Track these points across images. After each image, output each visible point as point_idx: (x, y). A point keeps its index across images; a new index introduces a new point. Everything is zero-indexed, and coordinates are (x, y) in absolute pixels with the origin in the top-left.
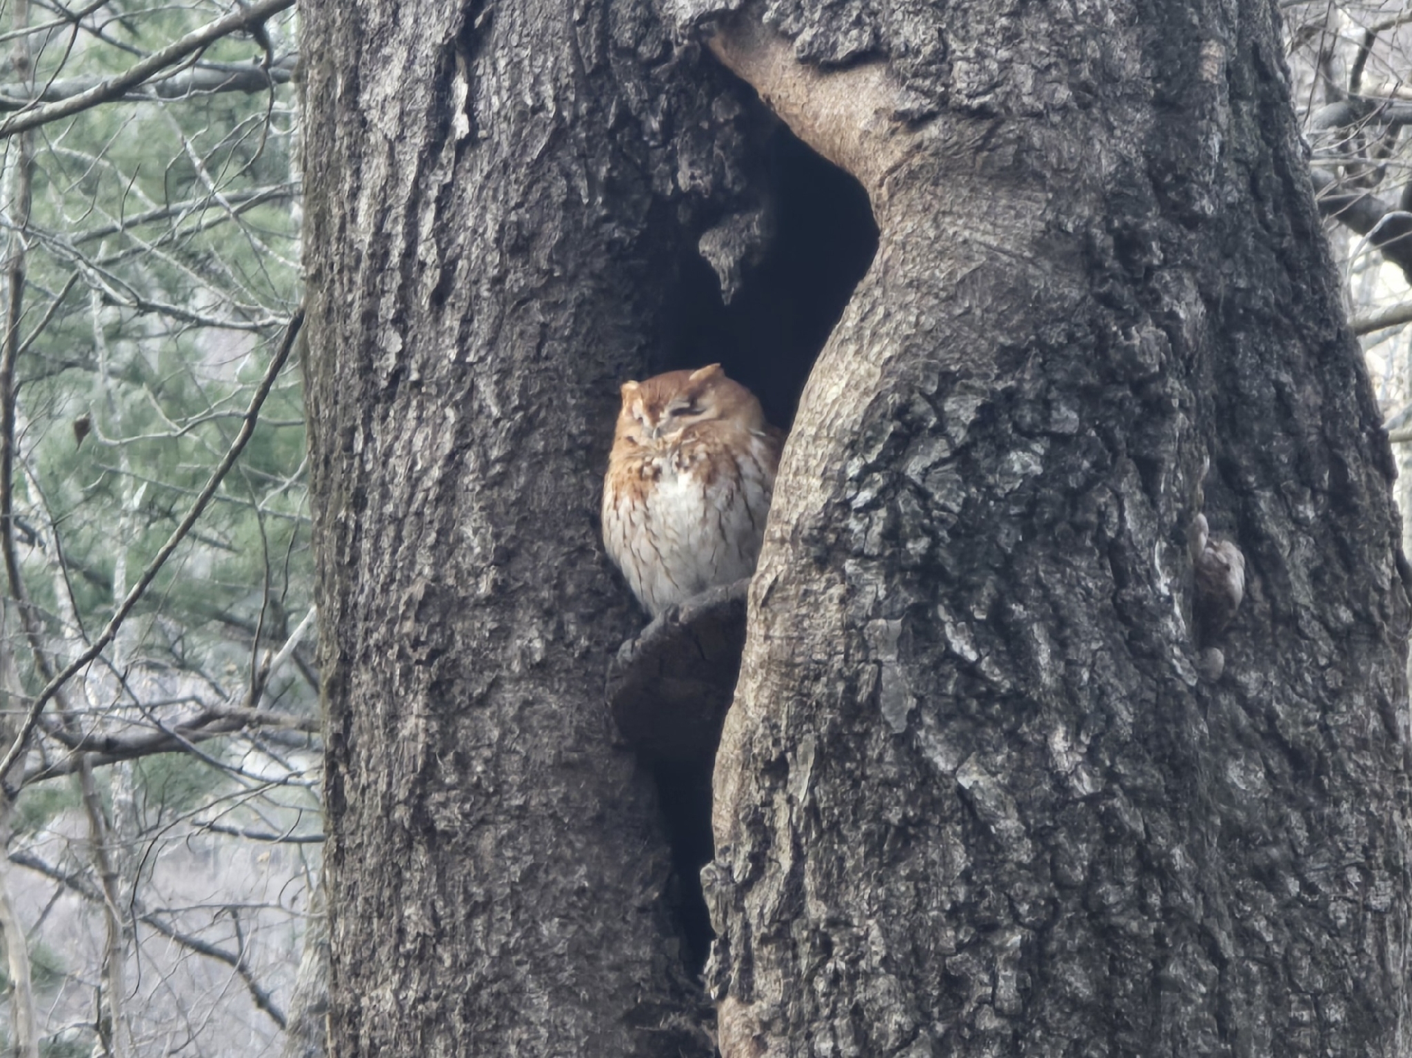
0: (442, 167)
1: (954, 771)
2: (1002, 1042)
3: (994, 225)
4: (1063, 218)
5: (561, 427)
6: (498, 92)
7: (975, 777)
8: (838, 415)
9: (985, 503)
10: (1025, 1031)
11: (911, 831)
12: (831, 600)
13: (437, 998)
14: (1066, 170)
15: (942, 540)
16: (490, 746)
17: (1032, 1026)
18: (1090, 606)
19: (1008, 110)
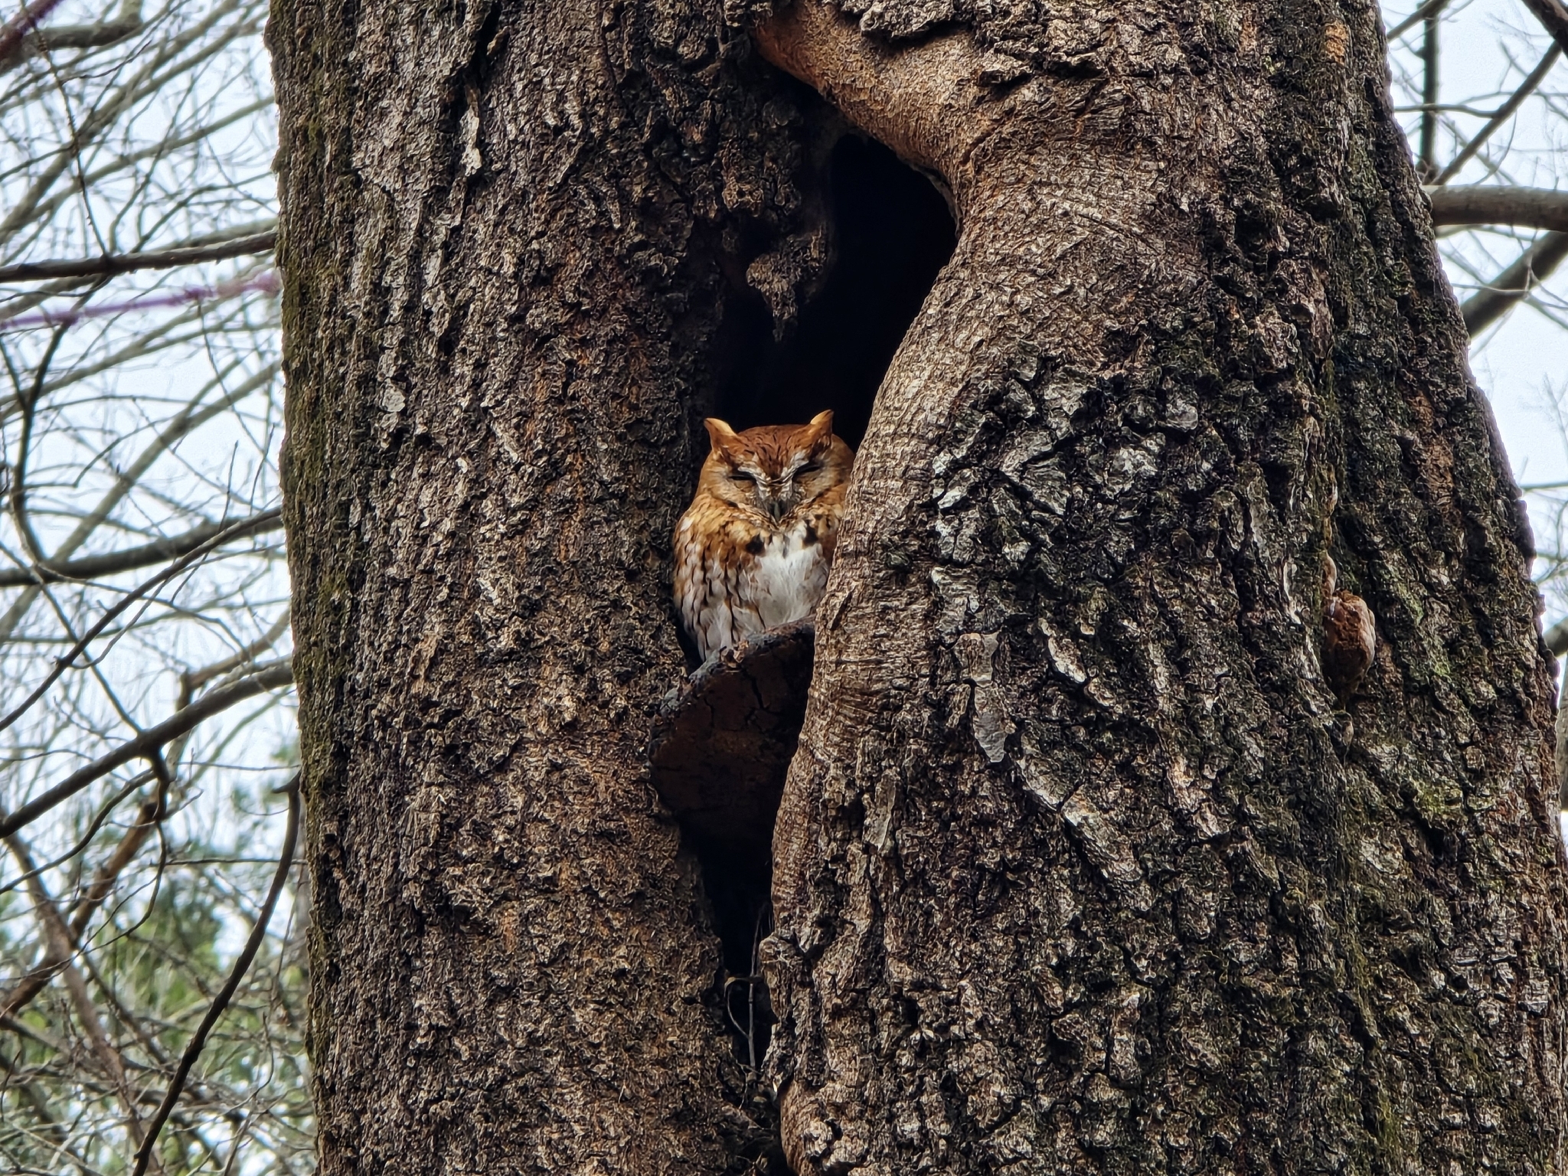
0: (449, 210)
1: (1060, 805)
2: (1119, 1117)
3: (1099, 196)
4: (1176, 192)
5: (591, 472)
6: (515, 119)
7: (1084, 812)
8: (920, 409)
9: (1092, 505)
10: (1143, 1105)
11: (1010, 876)
12: (913, 616)
13: (452, 1098)
14: (1180, 138)
15: (1043, 543)
16: (513, 813)
17: (1152, 1100)
18: (1212, 625)
19: (1112, 69)
